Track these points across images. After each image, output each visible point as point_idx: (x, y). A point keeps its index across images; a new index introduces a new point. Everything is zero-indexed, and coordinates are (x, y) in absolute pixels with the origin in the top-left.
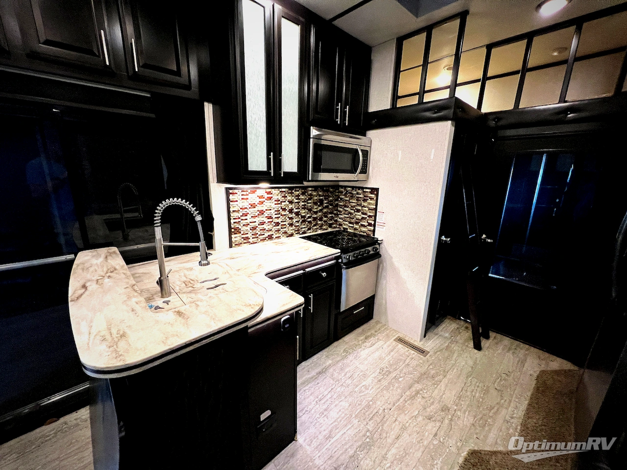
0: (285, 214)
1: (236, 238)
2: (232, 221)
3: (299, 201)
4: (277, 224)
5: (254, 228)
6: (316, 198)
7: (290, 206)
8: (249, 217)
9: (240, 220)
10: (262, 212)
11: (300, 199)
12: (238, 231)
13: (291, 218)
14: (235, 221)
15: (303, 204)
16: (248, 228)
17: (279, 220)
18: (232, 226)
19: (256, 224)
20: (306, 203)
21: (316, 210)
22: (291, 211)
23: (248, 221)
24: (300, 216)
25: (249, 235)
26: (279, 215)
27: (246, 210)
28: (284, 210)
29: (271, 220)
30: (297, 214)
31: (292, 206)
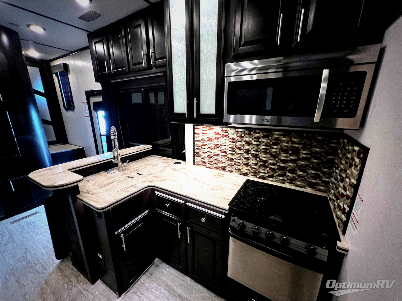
0: (240, 152)
1: (198, 159)
2: (196, 147)
3: (259, 143)
4: (232, 160)
5: (210, 157)
6: (286, 144)
7: (247, 147)
8: (206, 147)
9: (200, 148)
10: (217, 146)
11: (260, 142)
12: (198, 155)
13: (248, 159)
14: (197, 148)
15: (263, 147)
16: (206, 155)
17: (233, 157)
18: (195, 151)
19: (212, 154)
20: (268, 148)
21: (283, 158)
22: (247, 152)
23: (206, 150)
24: (258, 159)
25: (206, 161)
26: (234, 153)
27: (205, 142)
28: (240, 149)
29: (225, 154)
30: (256, 156)
31: (248, 147)
